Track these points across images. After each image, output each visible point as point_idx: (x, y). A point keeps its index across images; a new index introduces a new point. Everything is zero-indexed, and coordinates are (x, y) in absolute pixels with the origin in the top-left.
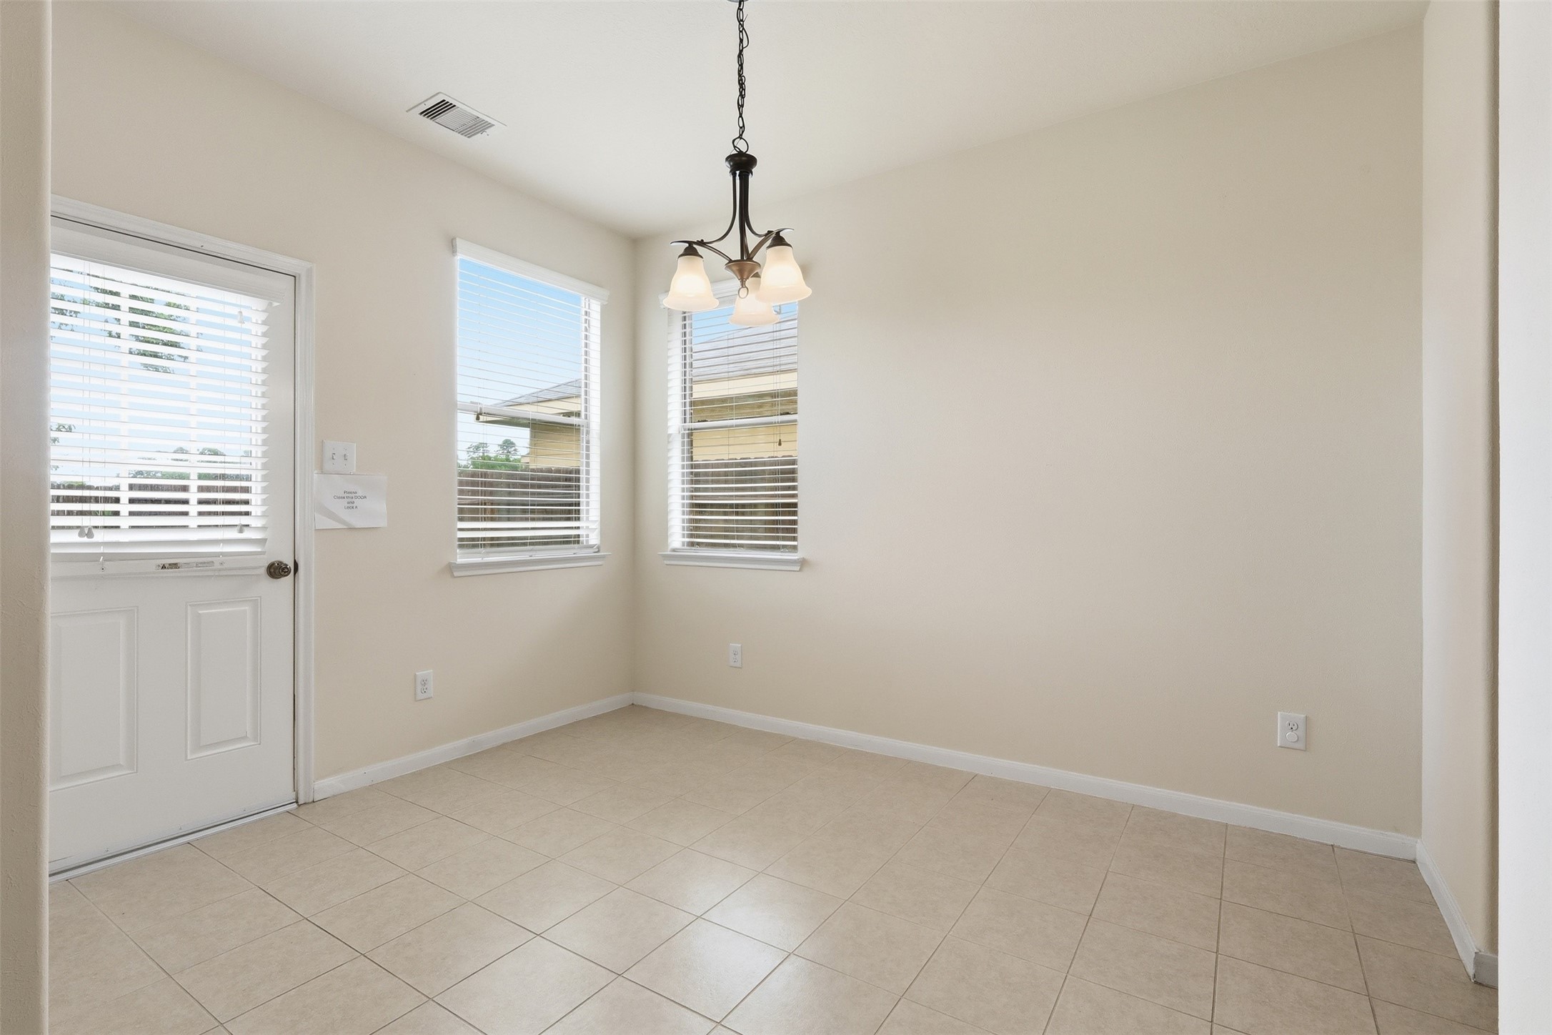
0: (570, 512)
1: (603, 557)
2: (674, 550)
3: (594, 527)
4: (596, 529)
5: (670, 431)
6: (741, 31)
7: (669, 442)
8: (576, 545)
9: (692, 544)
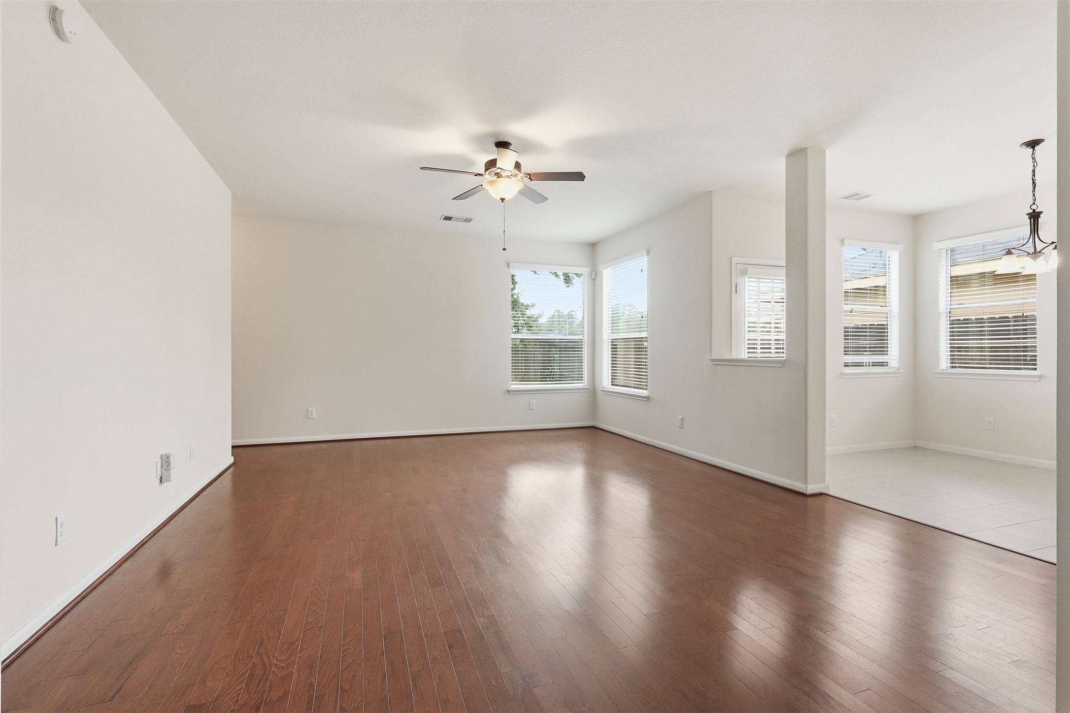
0: (883, 351)
1: (899, 373)
2: (942, 370)
3: (895, 358)
4: (895, 360)
5: (940, 311)
6: (1034, 162)
7: (939, 316)
8: (886, 367)
9: (953, 367)
